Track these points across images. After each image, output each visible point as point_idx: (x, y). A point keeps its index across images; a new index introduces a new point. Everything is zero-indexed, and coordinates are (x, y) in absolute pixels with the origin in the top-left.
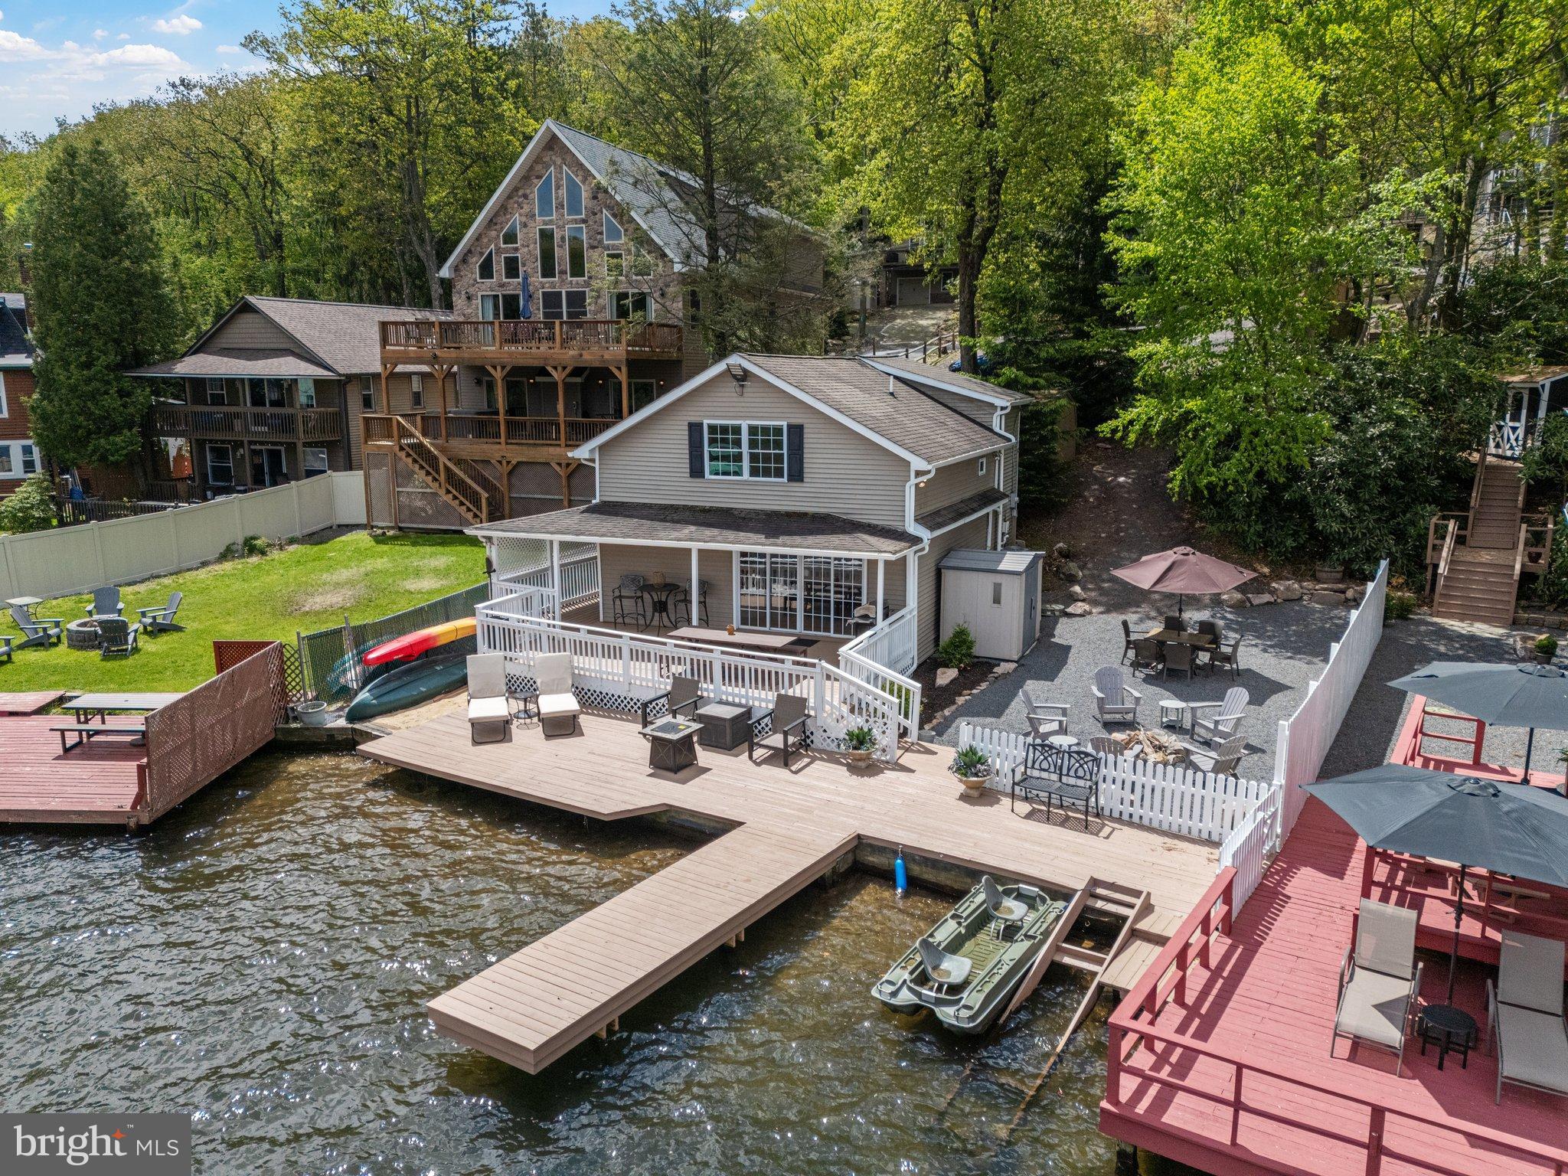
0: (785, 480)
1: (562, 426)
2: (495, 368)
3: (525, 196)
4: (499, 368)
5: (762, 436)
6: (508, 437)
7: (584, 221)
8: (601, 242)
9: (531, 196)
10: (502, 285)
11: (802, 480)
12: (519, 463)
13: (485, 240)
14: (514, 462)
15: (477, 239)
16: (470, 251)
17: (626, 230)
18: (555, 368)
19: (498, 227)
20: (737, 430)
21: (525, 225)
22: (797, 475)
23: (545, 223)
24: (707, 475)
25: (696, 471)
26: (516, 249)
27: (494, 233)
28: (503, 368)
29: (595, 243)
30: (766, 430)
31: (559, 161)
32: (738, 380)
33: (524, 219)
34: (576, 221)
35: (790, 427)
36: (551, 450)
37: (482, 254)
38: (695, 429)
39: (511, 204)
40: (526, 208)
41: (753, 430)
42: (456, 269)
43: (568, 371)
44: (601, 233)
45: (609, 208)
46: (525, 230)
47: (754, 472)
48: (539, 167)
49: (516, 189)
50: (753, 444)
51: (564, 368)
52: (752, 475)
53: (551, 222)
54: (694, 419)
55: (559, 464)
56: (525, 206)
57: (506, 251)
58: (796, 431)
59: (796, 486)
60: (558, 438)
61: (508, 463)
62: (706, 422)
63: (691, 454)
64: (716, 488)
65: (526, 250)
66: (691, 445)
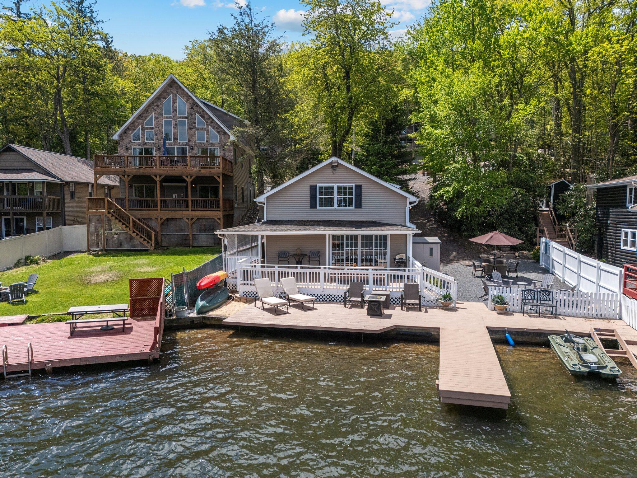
0: (354, 207)
1: (190, 202)
2: (156, 176)
3: (158, 106)
4: (158, 177)
5: (343, 190)
6: (161, 207)
7: (186, 118)
8: (195, 126)
9: (160, 106)
10: (145, 144)
11: (361, 208)
12: (167, 219)
13: (136, 124)
14: (164, 218)
15: (132, 123)
16: (129, 129)
17: (207, 122)
18: (187, 177)
19: (144, 119)
20: (332, 188)
21: (157, 118)
22: (359, 205)
23: (167, 118)
24: (318, 207)
25: (313, 205)
26: (152, 129)
27: (141, 121)
28: (160, 176)
29: (192, 127)
30: (345, 188)
31: (175, 92)
32: (334, 167)
34: (183, 118)
35: (356, 186)
36: (184, 212)
37: (134, 130)
38: (313, 188)
39: (150, 109)
41: (339, 188)
42: (121, 136)
43: (193, 177)
44: (195, 123)
45: (199, 113)
46: (157, 120)
47: (340, 205)
48: (165, 94)
49: (153, 103)
50: (339, 194)
51: (191, 177)
52: (338, 206)
53: (170, 117)
54: (313, 184)
55: (188, 219)
56: (157, 110)
57: (147, 129)
58: (359, 188)
59: (358, 210)
60: (187, 207)
61: (161, 219)
62: (318, 185)
63: (311, 199)
64: (322, 212)
65: (157, 129)
66: (311, 195)
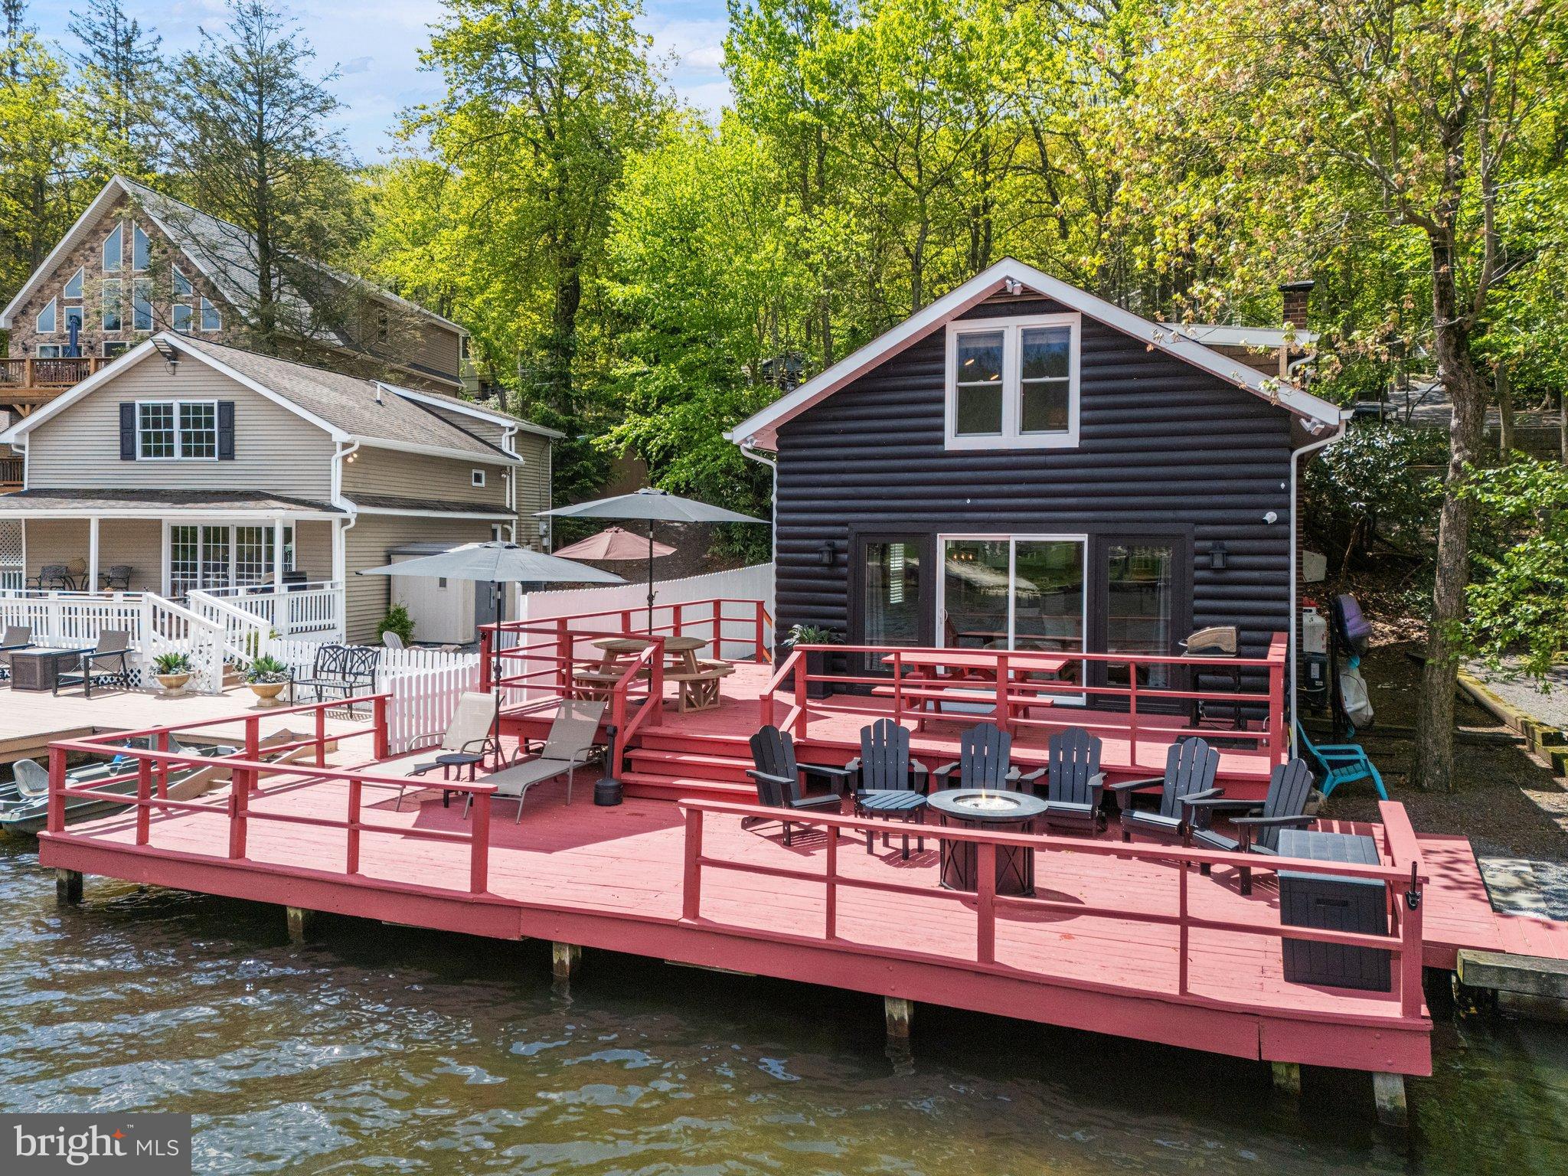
0: (216, 458)
2: (23, 407)
3: (92, 249)
4: (29, 408)
5: (194, 415)
7: (152, 275)
8: (168, 294)
9: (98, 250)
10: (63, 337)
11: (232, 458)
13: (46, 292)
15: (38, 290)
16: (29, 304)
19: (62, 279)
20: (168, 409)
21: (90, 278)
22: (228, 454)
23: (111, 276)
24: (139, 457)
25: (127, 454)
26: (81, 302)
27: (56, 285)
28: (32, 406)
29: (163, 296)
30: (197, 409)
31: (128, 216)
32: (169, 359)
33: (89, 271)
34: (145, 275)
35: (221, 404)
37: (42, 305)
38: (127, 410)
39: (76, 256)
40: (93, 261)
41: (185, 409)
42: (15, 320)
44: (169, 287)
45: (178, 262)
46: (89, 283)
47: (186, 452)
48: (107, 222)
49: (82, 242)
50: (184, 423)
52: (183, 455)
53: (119, 275)
54: (125, 400)
56: (92, 259)
57: (70, 303)
58: (228, 408)
59: (227, 465)
62: (138, 402)
63: (122, 436)
64: (147, 471)
65: (91, 302)
66: (122, 427)
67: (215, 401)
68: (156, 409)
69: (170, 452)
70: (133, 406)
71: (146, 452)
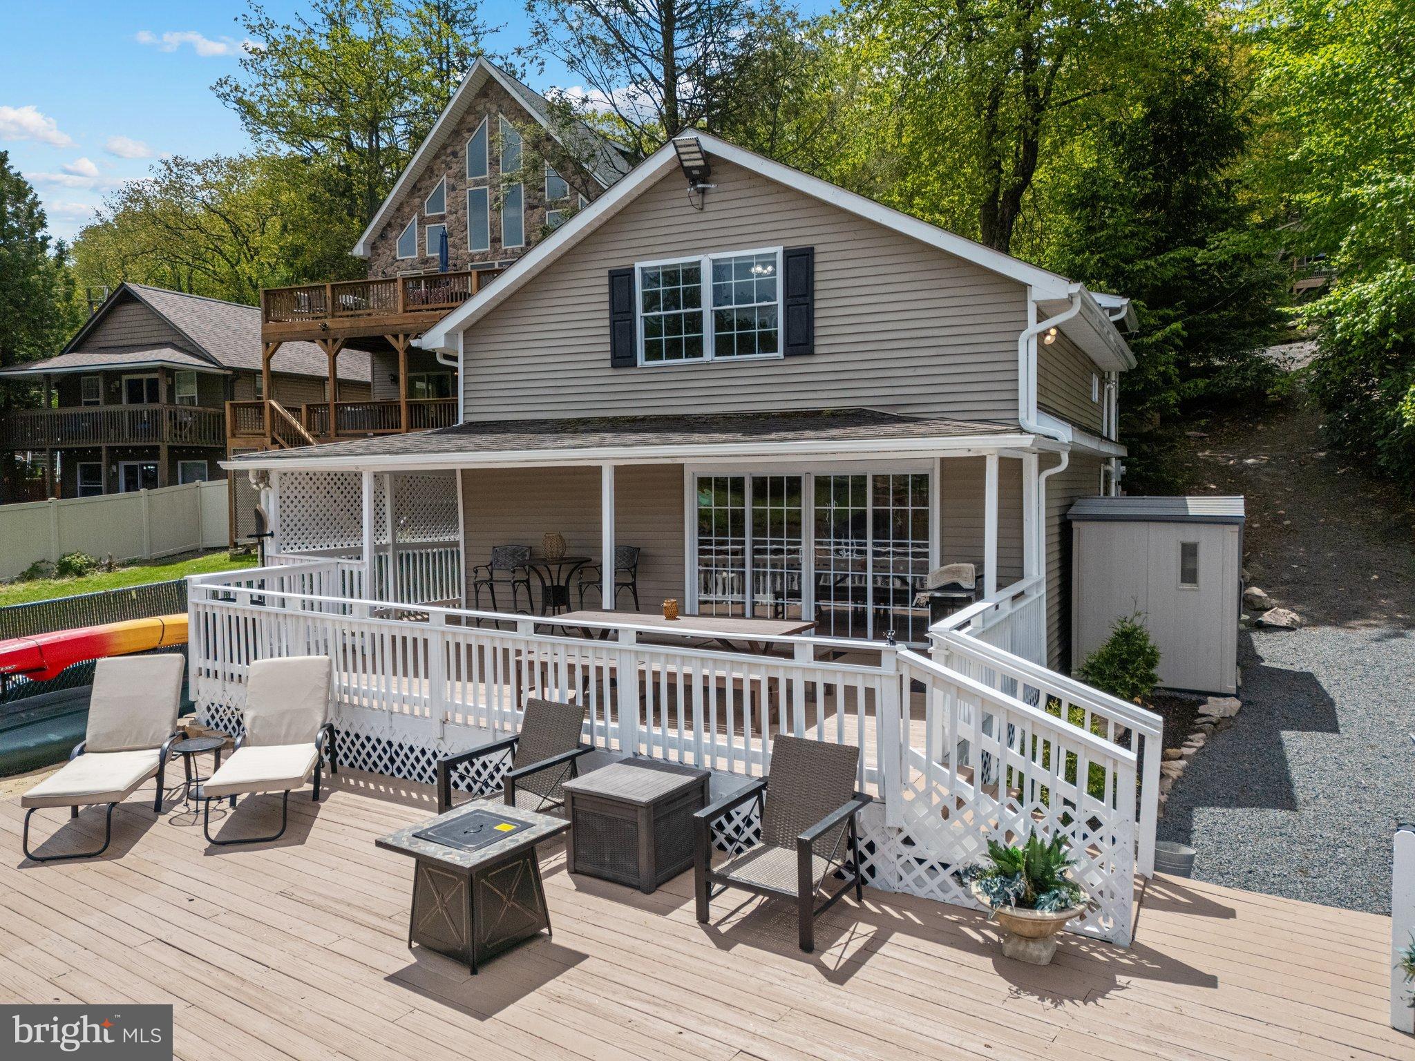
0: (780, 354)
2: (396, 337)
3: (454, 154)
4: (401, 337)
5: (737, 279)
6: (412, 425)
7: (521, 177)
8: (541, 199)
9: (461, 154)
10: (425, 262)
11: (811, 352)
13: (407, 210)
15: (398, 210)
16: (389, 225)
17: (572, 183)
19: (422, 192)
20: (692, 273)
21: (453, 188)
22: (801, 344)
23: (477, 184)
24: (641, 361)
25: (622, 357)
26: (442, 218)
27: (417, 201)
28: (406, 336)
29: (536, 202)
30: (744, 267)
31: (494, 109)
32: (694, 181)
33: (452, 181)
35: (789, 255)
37: (403, 227)
38: (620, 280)
39: (438, 164)
40: (455, 168)
41: (721, 269)
42: (374, 247)
44: (542, 190)
45: (551, 158)
46: (453, 194)
47: (723, 347)
48: (471, 118)
49: (444, 147)
50: (721, 295)
52: (718, 353)
53: (483, 182)
54: (619, 264)
56: (454, 166)
57: (432, 220)
58: (800, 262)
59: (800, 365)
62: (638, 265)
63: (613, 326)
64: (654, 383)
65: (453, 217)
66: (613, 311)
67: (778, 250)
68: (671, 275)
69: (695, 348)
70: (630, 272)
71: (653, 352)
